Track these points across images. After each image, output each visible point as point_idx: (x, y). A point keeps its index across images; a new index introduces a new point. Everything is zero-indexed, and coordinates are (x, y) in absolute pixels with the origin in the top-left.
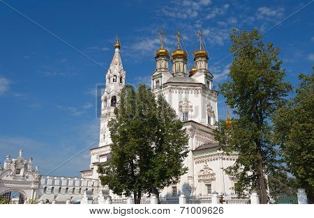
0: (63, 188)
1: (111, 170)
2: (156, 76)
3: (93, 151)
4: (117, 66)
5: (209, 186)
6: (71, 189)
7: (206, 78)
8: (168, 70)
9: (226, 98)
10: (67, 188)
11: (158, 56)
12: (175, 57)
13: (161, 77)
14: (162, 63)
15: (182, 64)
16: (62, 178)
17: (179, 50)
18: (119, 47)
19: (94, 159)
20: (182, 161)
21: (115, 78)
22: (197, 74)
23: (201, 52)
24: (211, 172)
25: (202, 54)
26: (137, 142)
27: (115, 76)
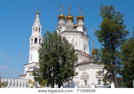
0: (12, 83)
1: (40, 74)
2: (59, 28)
3: (26, 66)
4: (38, 23)
5: (86, 81)
6: (16, 84)
7: (83, 29)
8: (64, 25)
9: (98, 38)
10: (14, 84)
11: (59, 18)
12: (68, 19)
13: (61, 28)
14: (62, 22)
15: (71, 22)
16: (12, 79)
17: (69, 15)
18: (38, 14)
19: (26, 69)
20: (75, 69)
21: (36, 29)
22: (79, 27)
23: (80, 17)
24: (87, 75)
25: (81, 17)
26: (54, 60)
27: (37, 28)
